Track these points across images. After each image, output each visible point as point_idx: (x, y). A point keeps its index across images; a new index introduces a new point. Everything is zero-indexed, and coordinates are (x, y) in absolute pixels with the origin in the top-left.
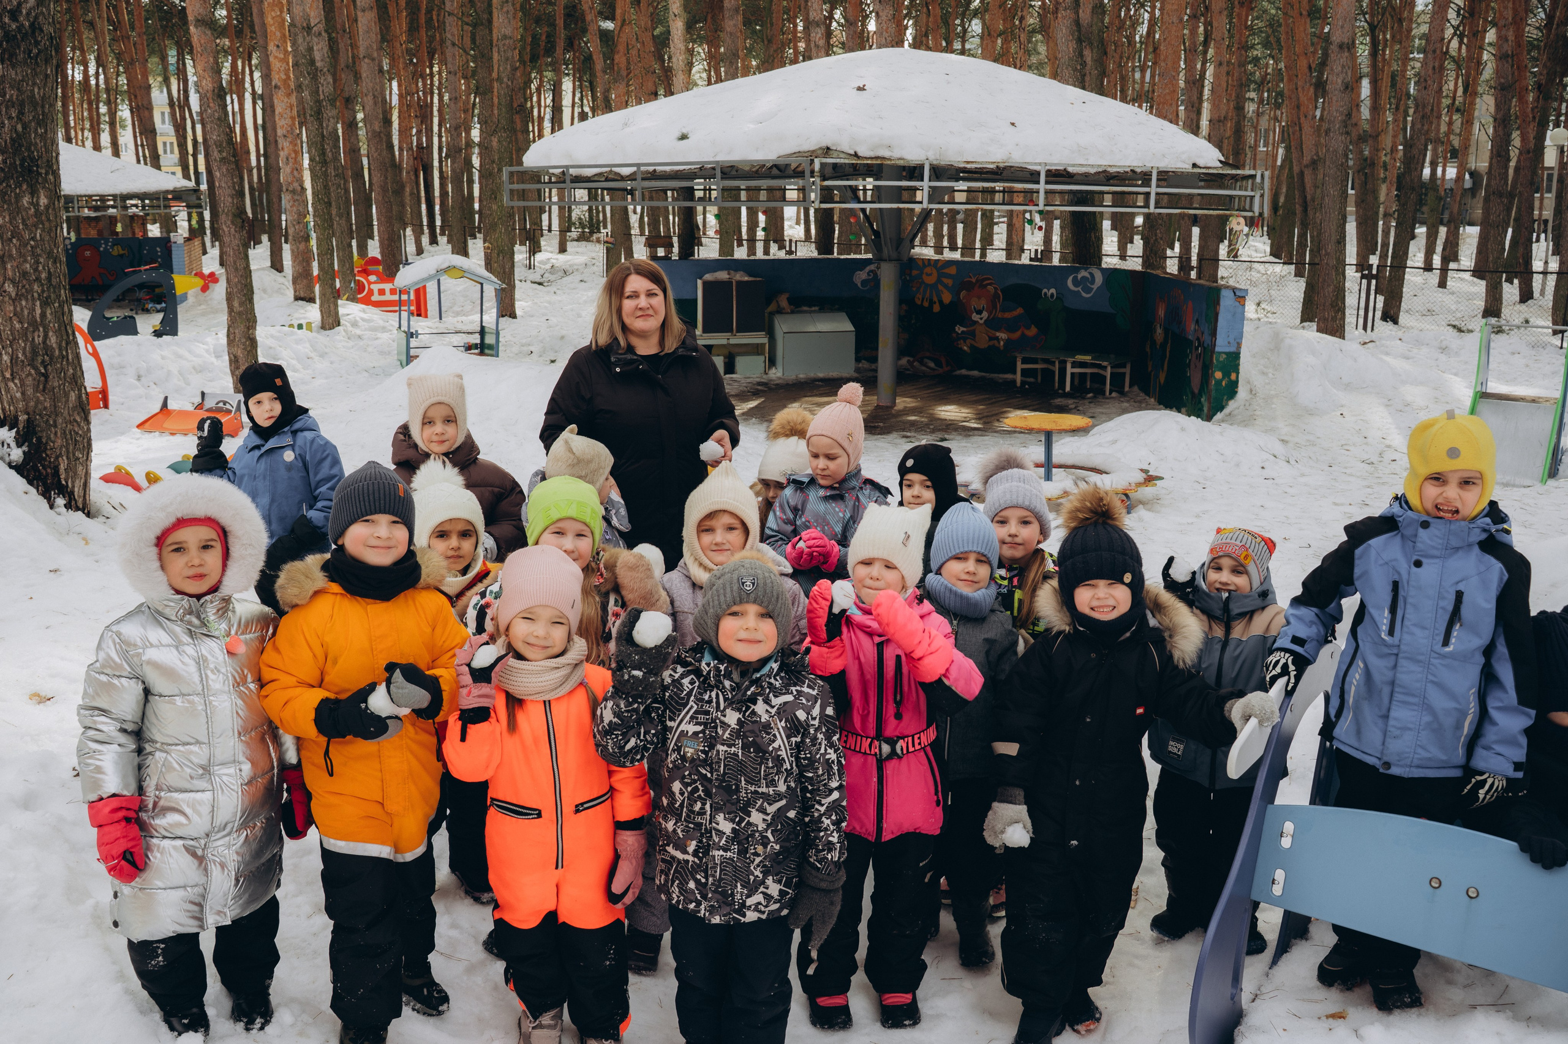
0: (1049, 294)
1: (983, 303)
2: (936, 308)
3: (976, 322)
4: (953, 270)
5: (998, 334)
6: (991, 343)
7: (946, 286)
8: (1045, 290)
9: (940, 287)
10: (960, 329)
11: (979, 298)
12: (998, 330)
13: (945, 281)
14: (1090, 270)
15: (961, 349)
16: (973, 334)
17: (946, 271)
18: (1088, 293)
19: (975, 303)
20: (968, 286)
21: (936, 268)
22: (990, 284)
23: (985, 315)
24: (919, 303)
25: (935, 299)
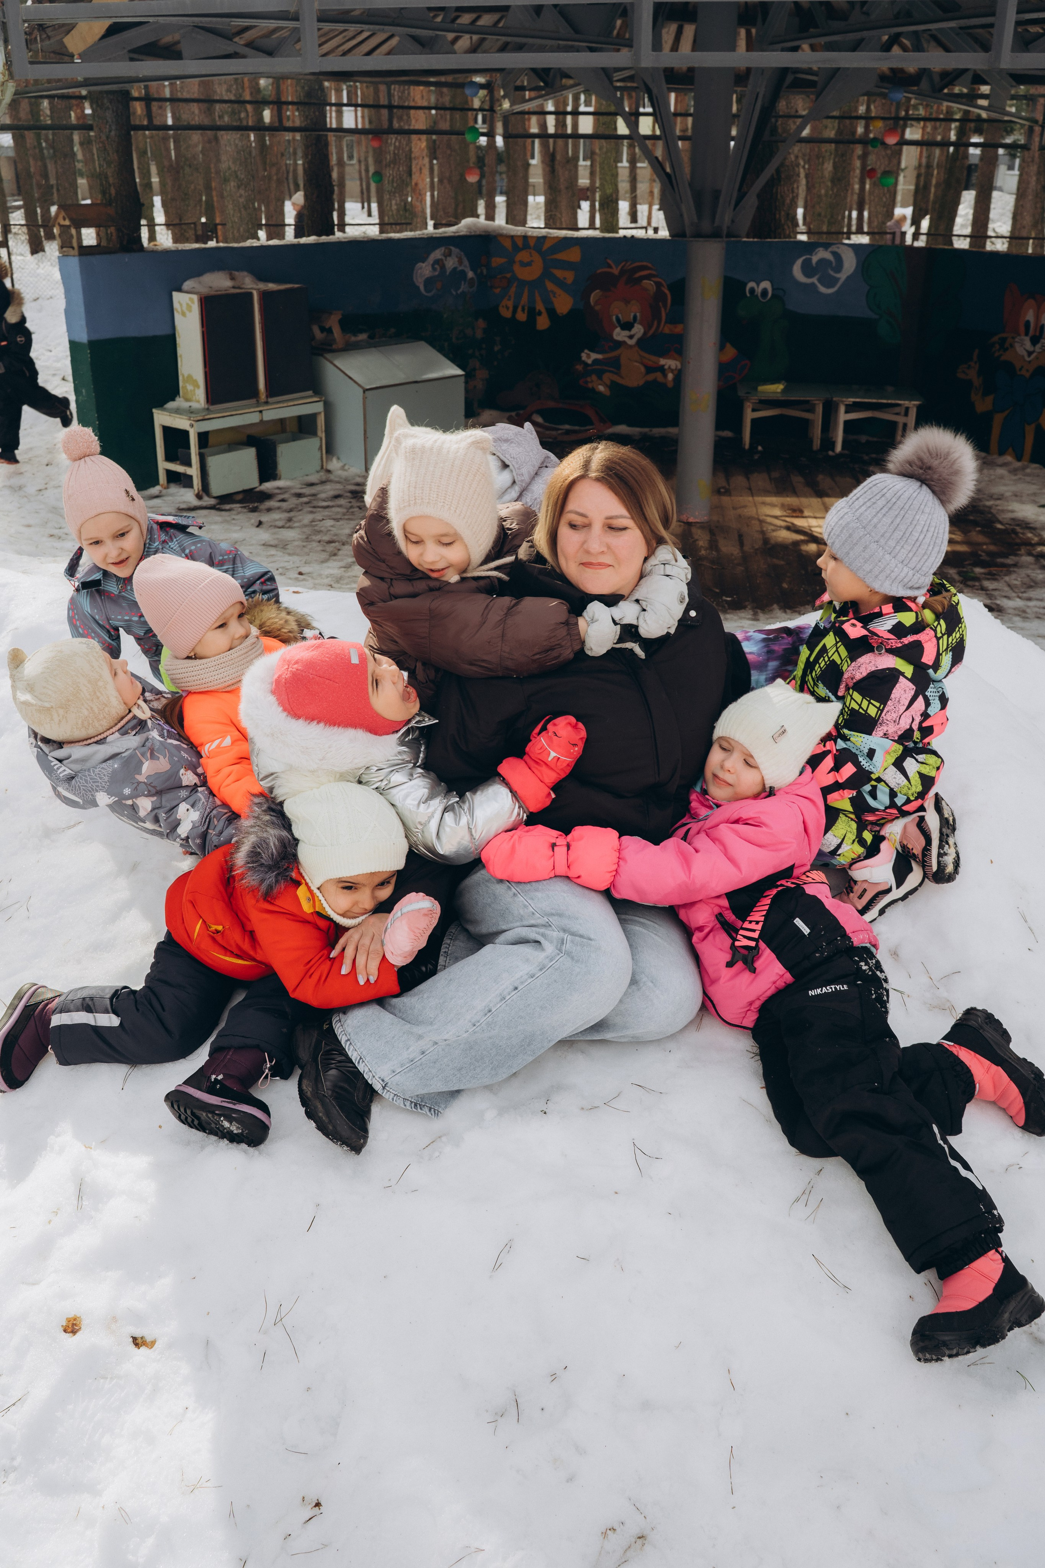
0: (759, 291)
1: (634, 310)
2: (543, 322)
3: (620, 344)
4: (574, 255)
5: (663, 361)
6: (651, 377)
7: (561, 284)
8: (751, 284)
9: (550, 286)
10: (589, 357)
11: (627, 302)
12: (664, 354)
13: (559, 273)
14: (834, 248)
15: (593, 390)
16: (615, 364)
17: (562, 256)
18: (828, 286)
19: (618, 310)
20: (606, 282)
21: (540, 252)
22: (648, 277)
23: (638, 330)
24: (507, 314)
25: (540, 306)
